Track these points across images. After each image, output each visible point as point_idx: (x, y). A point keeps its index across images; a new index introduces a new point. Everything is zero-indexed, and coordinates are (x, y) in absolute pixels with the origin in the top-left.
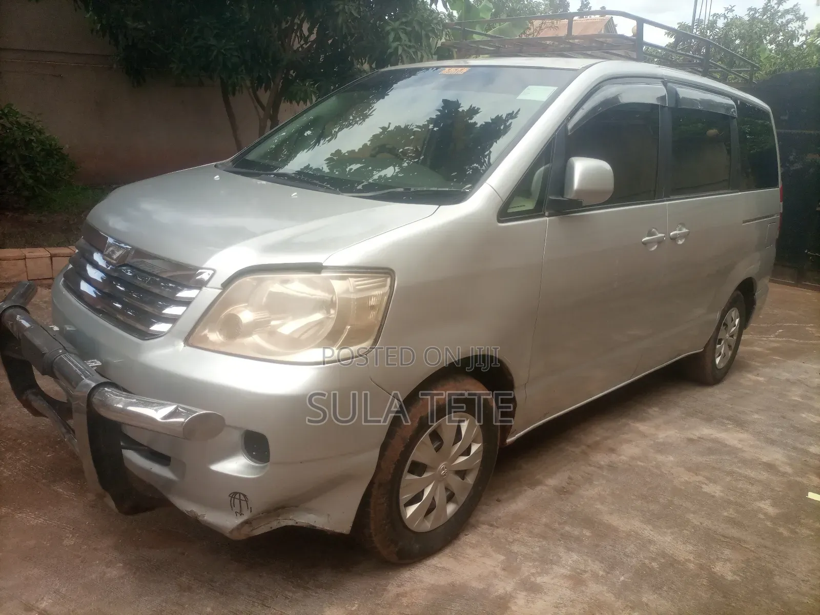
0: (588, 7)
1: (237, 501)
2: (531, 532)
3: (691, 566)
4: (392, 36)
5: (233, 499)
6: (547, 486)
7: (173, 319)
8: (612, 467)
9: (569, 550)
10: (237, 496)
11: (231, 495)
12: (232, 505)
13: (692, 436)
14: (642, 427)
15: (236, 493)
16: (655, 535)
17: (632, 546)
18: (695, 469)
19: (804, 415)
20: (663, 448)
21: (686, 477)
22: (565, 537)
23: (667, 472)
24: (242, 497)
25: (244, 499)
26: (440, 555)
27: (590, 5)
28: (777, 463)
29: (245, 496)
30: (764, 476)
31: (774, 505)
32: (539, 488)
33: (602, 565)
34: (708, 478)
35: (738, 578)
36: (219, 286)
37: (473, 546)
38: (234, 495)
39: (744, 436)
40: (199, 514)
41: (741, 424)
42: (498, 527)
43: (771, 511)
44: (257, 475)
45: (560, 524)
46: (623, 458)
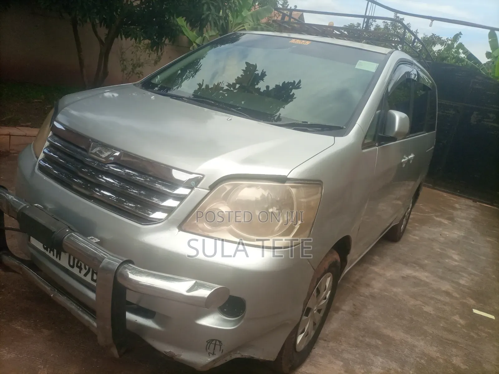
0: (287, 4)
1: (212, 346)
2: (349, 344)
3: (441, 361)
4: (205, 7)
5: (209, 344)
6: (343, 310)
7: (170, 210)
8: (373, 296)
9: (376, 355)
10: (214, 342)
11: (208, 342)
12: (208, 348)
13: (403, 275)
14: (376, 269)
15: (213, 340)
16: (415, 342)
17: (406, 350)
18: (414, 296)
19: (447, 261)
20: (392, 282)
21: (412, 302)
22: (369, 345)
23: (401, 299)
24: (218, 343)
25: (219, 344)
26: (305, 364)
27: (288, 3)
28: (450, 291)
29: (220, 342)
30: (447, 299)
31: (461, 317)
32: (340, 312)
33: (397, 364)
34: (423, 303)
35: (467, 367)
36: (208, 188)
37: (322, 356)
38: (210, 342)
39: (426, 274)
40: (176, 354)
41: (422, 267)
42: (329, 342)
43: (462, 322)
44: (233, 326)
45: (362, 337)
46: (376, 290)
